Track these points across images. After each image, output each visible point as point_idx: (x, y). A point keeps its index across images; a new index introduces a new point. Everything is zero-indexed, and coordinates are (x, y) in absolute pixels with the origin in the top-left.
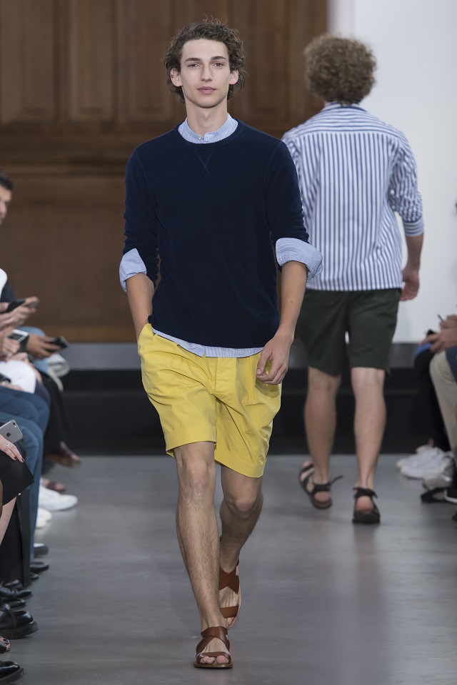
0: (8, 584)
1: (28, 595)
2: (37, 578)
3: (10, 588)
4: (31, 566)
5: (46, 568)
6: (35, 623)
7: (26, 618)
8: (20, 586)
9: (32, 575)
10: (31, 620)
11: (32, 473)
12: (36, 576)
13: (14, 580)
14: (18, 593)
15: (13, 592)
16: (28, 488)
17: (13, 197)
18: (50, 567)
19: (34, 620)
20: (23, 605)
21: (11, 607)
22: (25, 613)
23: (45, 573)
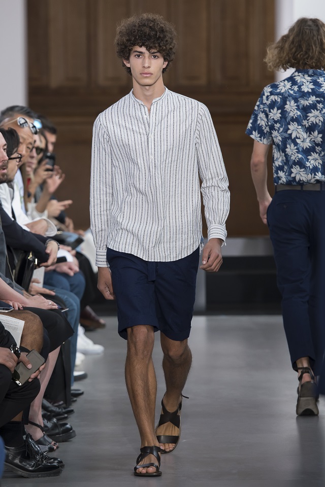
0: (56, 404)
1: (72, 411)
2: (76, 401)
3: (59, 406)
4: (72, 392)
5: (82, 394)
6: (74, 431)
7: (68, 428)
8: (64, 405)
9: (72, 399)
10: (71, 429)
11: (72, 326)
12: (75, 399)
13: (60, 401)
14: (64, 411)
15: (60, 410)
16: (70, 339)
17: (57, 139)
18: (85, 393)
19: (73, 429)
20: (66, 418)
21: (58, 420)
22: (67, 424)
23: (81, 397)
